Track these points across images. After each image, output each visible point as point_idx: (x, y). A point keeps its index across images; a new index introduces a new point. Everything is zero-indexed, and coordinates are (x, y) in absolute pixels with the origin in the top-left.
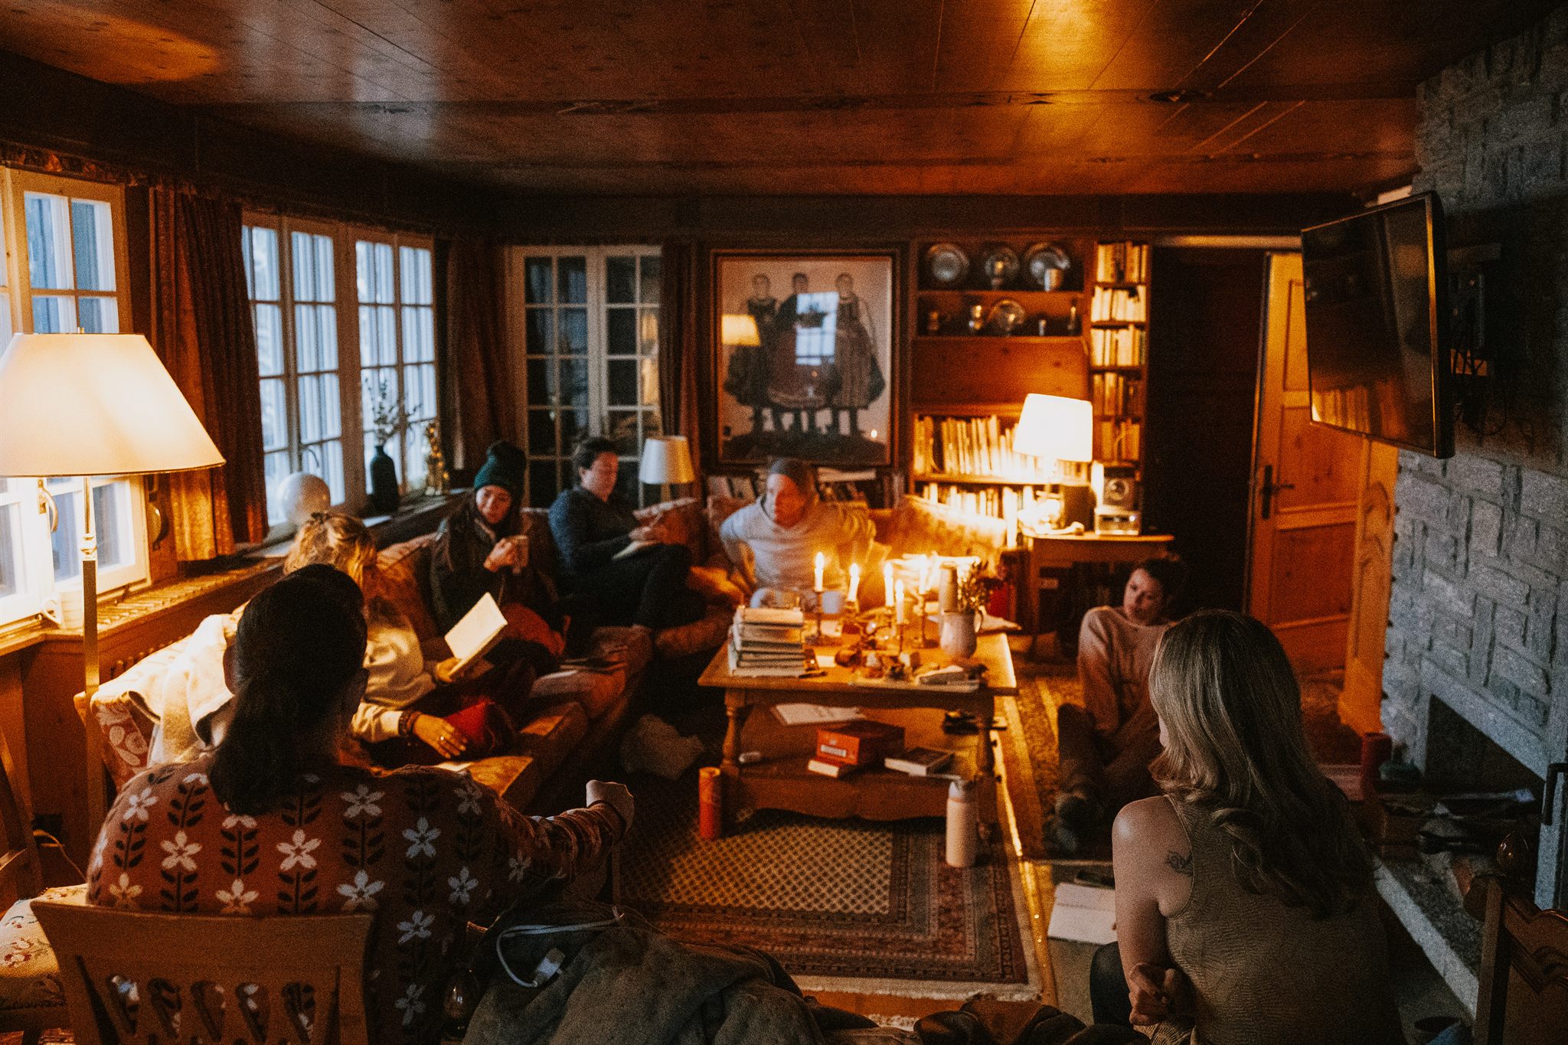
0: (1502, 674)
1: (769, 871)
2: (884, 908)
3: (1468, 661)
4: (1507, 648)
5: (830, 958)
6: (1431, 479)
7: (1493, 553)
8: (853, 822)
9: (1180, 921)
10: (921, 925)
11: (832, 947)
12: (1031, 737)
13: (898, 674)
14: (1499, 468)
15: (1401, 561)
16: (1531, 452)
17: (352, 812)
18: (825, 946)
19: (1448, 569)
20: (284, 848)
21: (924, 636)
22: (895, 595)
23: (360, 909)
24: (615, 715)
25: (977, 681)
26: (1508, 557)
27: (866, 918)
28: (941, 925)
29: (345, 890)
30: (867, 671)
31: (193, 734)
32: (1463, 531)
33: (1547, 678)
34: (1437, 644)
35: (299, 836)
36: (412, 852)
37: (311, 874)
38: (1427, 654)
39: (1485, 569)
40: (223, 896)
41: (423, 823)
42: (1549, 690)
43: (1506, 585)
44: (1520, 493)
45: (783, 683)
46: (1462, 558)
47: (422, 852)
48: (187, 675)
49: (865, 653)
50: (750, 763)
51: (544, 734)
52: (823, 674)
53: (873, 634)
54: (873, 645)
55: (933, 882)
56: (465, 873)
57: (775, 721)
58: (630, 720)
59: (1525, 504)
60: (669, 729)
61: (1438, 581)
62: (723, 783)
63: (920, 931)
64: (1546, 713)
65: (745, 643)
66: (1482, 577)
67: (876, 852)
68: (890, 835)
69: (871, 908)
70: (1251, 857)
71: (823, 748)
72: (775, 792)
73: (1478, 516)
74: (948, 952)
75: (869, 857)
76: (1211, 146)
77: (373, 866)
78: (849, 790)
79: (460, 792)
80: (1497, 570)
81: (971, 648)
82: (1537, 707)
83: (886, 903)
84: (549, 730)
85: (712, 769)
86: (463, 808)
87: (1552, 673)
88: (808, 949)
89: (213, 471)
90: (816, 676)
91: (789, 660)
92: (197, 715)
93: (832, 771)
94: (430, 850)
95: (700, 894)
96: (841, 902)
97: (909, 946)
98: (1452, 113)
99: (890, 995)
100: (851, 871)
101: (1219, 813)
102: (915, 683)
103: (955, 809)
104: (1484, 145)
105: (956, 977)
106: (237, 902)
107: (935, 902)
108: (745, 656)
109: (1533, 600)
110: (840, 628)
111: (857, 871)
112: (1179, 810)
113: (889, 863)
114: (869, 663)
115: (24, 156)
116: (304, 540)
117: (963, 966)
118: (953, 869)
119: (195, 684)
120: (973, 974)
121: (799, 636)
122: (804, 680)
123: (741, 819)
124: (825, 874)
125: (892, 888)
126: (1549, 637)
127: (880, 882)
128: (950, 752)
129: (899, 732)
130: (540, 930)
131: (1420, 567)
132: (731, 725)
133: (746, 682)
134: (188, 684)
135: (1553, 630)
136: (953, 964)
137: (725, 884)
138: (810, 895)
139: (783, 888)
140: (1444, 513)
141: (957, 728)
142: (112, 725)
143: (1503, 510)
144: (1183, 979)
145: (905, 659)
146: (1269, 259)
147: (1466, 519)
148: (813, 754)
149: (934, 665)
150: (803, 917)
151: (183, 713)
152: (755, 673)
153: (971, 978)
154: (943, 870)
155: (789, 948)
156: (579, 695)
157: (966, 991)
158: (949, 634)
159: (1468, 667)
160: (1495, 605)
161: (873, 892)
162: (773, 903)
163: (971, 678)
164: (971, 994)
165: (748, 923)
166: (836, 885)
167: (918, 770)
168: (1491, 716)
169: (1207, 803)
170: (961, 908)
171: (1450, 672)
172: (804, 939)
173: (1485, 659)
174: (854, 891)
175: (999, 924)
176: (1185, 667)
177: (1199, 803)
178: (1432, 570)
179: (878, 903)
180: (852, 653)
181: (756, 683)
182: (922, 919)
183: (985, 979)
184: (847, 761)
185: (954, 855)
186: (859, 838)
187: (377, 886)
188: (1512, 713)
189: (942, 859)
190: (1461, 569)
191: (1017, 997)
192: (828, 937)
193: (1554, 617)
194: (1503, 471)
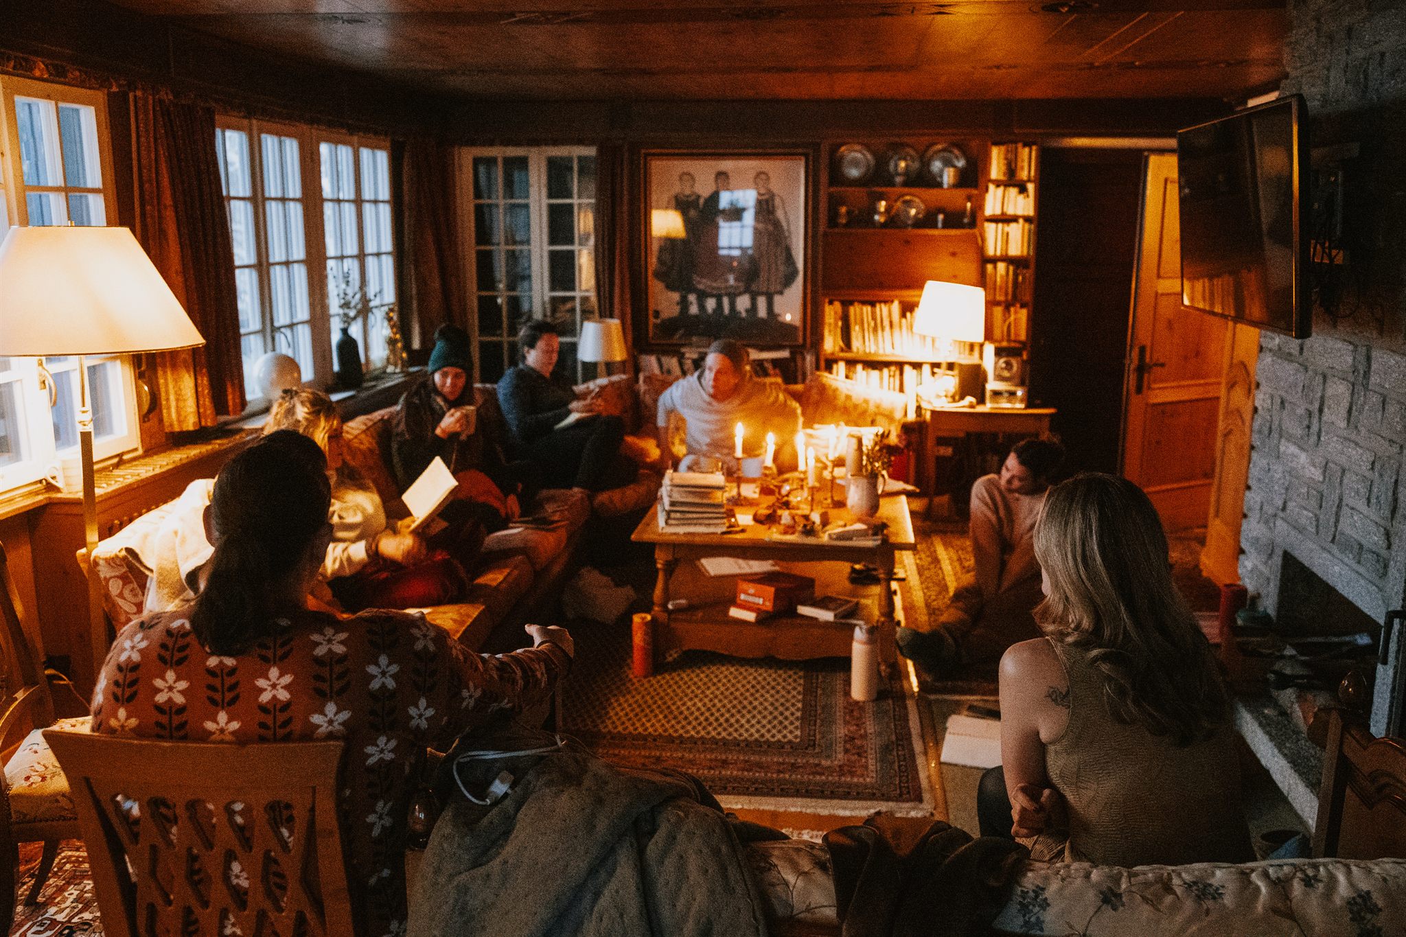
0: (1348, 531)
1: (694, 705)
2: (796, 737)
3: (1317, 520)
4: (1352, 509)
5: (748, 780)
6: (1289, 357)
7: (1343, 424)
8: (769, 661)
9: (1058, 747)
10: (828, 751)
11: (750, 770)
12: (927, 588)
13: (809, 531)
14: (1351, 347)
15: (1260, 432)
16: (1381, 333)
17: (320, 651)
18: (743, 770)
19: (1302, 438)
20: (261, 683)
21: (832, 497)
22: (807, 461)
23: (331, 736)
24: (556, 569)
25: (880, 537)
26: (1356, 427)
27: (780, 746)
28: (846, 751)
29: (316, 719)
30: (782, 528)
31: (182, 585)
32: (1317, 405)
33: (1388, 535)
34: (1291, 505)
35: (274, 672)
36: (375, 685)
37: (286, 706)
38: (1281, 514)
39: (1335, 438)
40: (210, 725)
41: (383, 660)
42: (1389, 547)
43: (1354, 452)
44: (1369, 371)
45: (707, 539)
46: (1315, 428)
47: (383, 686)
48: (176, 533)
49: (779, 512)
50: (678, 610)
51: (494, 584)
52: (743, 531)
53: (787, 496)
54: (787, 505)
55: (839, 714)
56: (423, 703)
57: (700, 573)
58: (571, 572)
59: (1374, 379)
60: (605, 580)
61: (1293, 449)
62: (653, 627)
63: (828, 757)
64: (1386, 567)
65: (673, 504)
66: (1332, 446)
67: (789, 688)
68: (801, 674)
69: (785, 737)
70: (1121, 692)
71: (743, 597)
72: (698, 635)
73: (1330, 392)
74: (852, 774)
75: (784, 693)
76: (1097, 54)
77: (341, 696)
78: (765, 633)
79: (415, 631)
80: (1345, 439)
81: (874, 508)
82: (1378, 561)
83: (798, 733)
84: (499, 581)
85: (643, 615)
86: (419, 646)
87: (1392, 531)
88: (729, 773)
89: (194, 351)
90: (736, 532)
91: (711, 518)
92: (186, 568)
93: (750, 616)
94: (391, 684)
95: (633, 724)
96: (758, 731)
97: (818, 770)
98: (1318, 21)
99: (801, 812)
100: (766, 704)
101: (1095, 652)
102: (824, 539)
103: (859, 650)
104: (1348, 53)
105: (859, 797)
106: (222, 731)
107: (841, 731)
108: (673, 515)
109: (1377, 466)
110: (758, 490)
111: (772, 704)
112: (1058, 651)
113: (800, 697)
114: (783, 521)
115: (12, 63)
116: (277, 414)
117: (866, 787)
118: (857, 703)
119: (183, 541)
120: (874, 794)
121: (720, 497)
122: (725, 536)
123: (670, 659)
124: (744, 707)
125: (802, 718)
126: (1390, 499)
127: (792, 714)
128: (855, 600)
129: (809, 583)
130: (491, 755)
131: (1276, 436)
132: (661, 576)
133: (674, 537)
134: (178, 540)
135: (1395, 493)
136: (857, 785)
137: (656, 716)
138: (731, 725)
139: (707, 719)
140: (1300, 389)
141: (862, 579)
142: (111, 578)
143: (1353, 385)
144: (1060, 798)
145: (816, 517)
146: (1147, 158)
147: (1319, 394)
148: (733, 602)
149: (842, 523)
150: (724, 744)
151: (173, 566)
152: (681, 530)
153: (872, 797)
154: (850, 704)
155: (712, 772)
156: (524, 550)
157: (867, 808)
158: (855, 496)
159: (1317, 526)
160: (1344, 471)
161: (786, 723)
162: (698, 733)
163: (875, 534)
164: (872, 811)
165: (676, 750)
166: (754, 717)
167: (826, 616)
168: (1337, 569)
169: (1084, 644)
170: (864, 737)
171: (1300, 530)
172: (725, 763)
173: (1332, 520)
174: (770, 722)
175: (898, 750)
176: (1066, 524)
177: (1076, 644)
178: (1288, 441)
179: (791, 732)
180: (768, 512)
181: (684, 539)
182: (830, 746)
183: (886, 798)
184: (764, 608)
185: (858, 691)
186: (774, 676)
187: (345, 715)
188: (1355, 566)
189: (847, 693)
190: (1314, 438)
191: (913, 814)
192: (746, 761)
193: (1396, 481)
194: (1355, 350)
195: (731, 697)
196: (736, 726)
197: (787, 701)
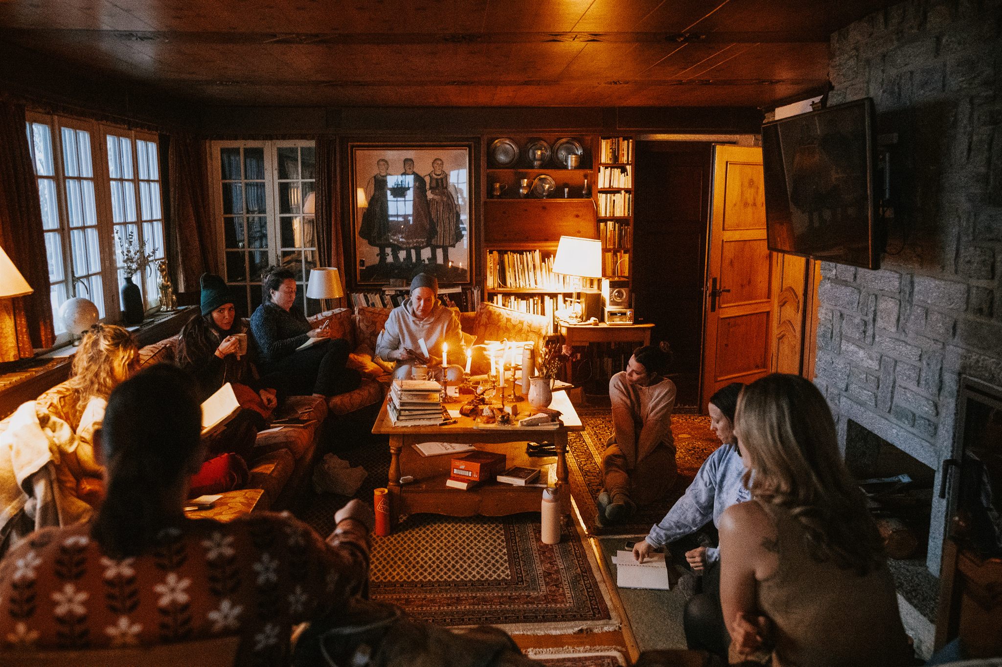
0: (903, 405)
1: (426, 556)
2: (507, 576)
3: (876, 397)
4: (905, 388)
5: (479, 612)
6: (845, 283)
7: (894, 330)
8: (478, 519)
9: (770, 583)
10: (533, 584)
11: (478, 604)
12: (578, 456)
13: (506, 420)
14: (897, 275)
15: (824, 336)
16: (921, 265)
17: (212, 555)
18: (473, 604)
19: (859, 339)
20: (160, 588)
21: (514, 394)
22: (497, 367)
24: (310, 456)
25: (558, 422)
26: (904, 331)
27: (497, 583)
28: (547, 584)
29: (214, 615)
30: (485, 419)
32: (871, 316)
33: (936, 406)
34: (852, 387)
35: (172, 579)
36: (261, 579)
37: (185, 607)
38: (844, 394)
39: (887, 340)
41: (265, 557)
42: (937, 414)
43: (903, 349)
44: (913, 291)
45: (429, 429)
46: (870, 332)
47: (268, 580)
49: (481, 407)
50: (408, 483)
51: (269, 472)
52: (455, 422)
53: (482, 394)
54: (483, 401)
55: (536, 554)
56: (298, 590)
57: (418, 454)
58: (318, 459)
59: (916, 297)
60: (345, 463)
61: (852, 348)
62: (390, 498)
63: (534, 589)
64: (936, 428)
65: (402, 404)
66: (886, 344)
67: (495, 538)
68: (501, 526)
69: (499, 576)
70: (816, 536)
71: (455, 471)
72: (424, 502)
73: (882, 305)
74: (555, 601)
75: (491, 541)
76: (686, 74)
77: (233, 593)
78: (476, 498)
79: (288, 530)
80: (897, 340)
81: (549, 401)
82: (929, 425)
83: (508, 572)
84: (271, 469)
85: (382, 489)
86: (292, 541)
87: (940, 404)
88: (463, 607)
90: (450, 424)
91: (434, 414)
92: (21, 476)
93: (463, 486)
94: (273, 577)
95: (383, 574)
96: (478, 573)
97: (529, 600)
98: (857, 50)
99: (523, 634)
100: (480, 551)
101: (797, 510)
102: (518, 426)
103: (547, 507)
104: (883, 71)
105: (564, 619)
106: (124, 634)
107: (540, 569)
108: (403, 413)
109: (925, 357)
110: (457, 391)
111: (484, 551)
112: (767, 509)
113: (504, 544)
114: (484, 414)
117: (567, 611)
118: (547, 546)
119: (18, 453)
120: (575, 616)
121: (436, 397)
122: (444, 427)
123: (401, 521)
124: (464, 555)
125: (509, 561)
126: (937, 381)
127: (501, 558)
128: (538, 469)
129: (503, 458)
131: (838, 339)
132: (394, 459)
133: (403, 430)
134: (13, 453)
135: (940, 376)
136: (561, 610)
137: (399, 566)
138: (457, 570)
139: (438, 566)
140: (855, 305)
141: (537, 453)
143: (900, 301)
144: (771, 623)
145: (508, 409)
146: (714, 147)
147: (873, 309)
148: (448, 475)
149: (528, 413)
150: (455, 585)
152: (410, 424)
153: (574, 618)
154: (541, 547)
155: (450, 608)
156: (288, 444)
157: (572, 627)
158: (534, 393)
159: (876, 401)
160: (896, 362)
161: (498, 565)
162: (433, 577)
163: (553, 420)
164: (576, 629)
165: (420, 592)
166: (473, 562)
167: (520, 482)
168: (895, 431)
169: (787, 504)
170: (557, 572)
171: (862, 404)
172: (459, 600)
173: (889, 395)
174: (486, 565)
175: (584, 580)
177: (784, 504)
178: (848, 341)
179: (503, 572)
180: (471, 407)
181: (411, 430)
182: (534, 581)
183: (584, 618)
184: (472, 479)
185: (547, 537)
186: (482, 529)
187: (237, 611)
188: (911, 429)
189: (539, 539)
190: (869, 340)
191: (606, 629)
192: (475, 597)
193: (941, 369)
194: (901, 277)
195: (453, 548)
196: (461, 570)
197: (495, 548)
